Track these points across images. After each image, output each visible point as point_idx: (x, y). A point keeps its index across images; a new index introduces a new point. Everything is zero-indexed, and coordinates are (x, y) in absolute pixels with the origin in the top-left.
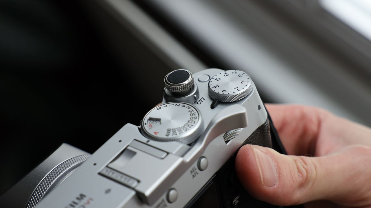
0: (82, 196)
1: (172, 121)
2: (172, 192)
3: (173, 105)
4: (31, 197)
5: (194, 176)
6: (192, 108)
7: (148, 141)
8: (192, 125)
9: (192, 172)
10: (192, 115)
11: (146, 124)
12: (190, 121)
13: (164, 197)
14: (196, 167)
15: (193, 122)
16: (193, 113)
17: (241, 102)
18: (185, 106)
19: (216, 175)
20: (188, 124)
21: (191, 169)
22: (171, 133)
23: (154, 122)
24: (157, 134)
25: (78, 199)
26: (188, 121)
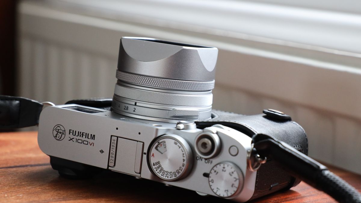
0: (93, 137)
1: (168, 160)
3: (183, 152)
7: (145, 154)
12: (171, 174)
18: (184, 161)
20: (169, 174)
22: (157, 166)
24: (153, 156)
25: (91, 135)
26: (171, 172)
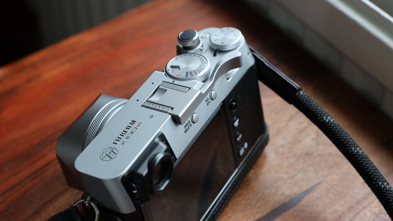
0: (133, 122)
2: (195, 115)
3: (187, 55)
4: (86, 135)
5: (208, 104)
6: (201, 56)
7: (174, 81)
8: (204, 68)
9: (206, 101)
10: (202, 61)
11: (169, 70)
13: (190, 119)
14: (209, 98)
15: (204, 66)
16: (202, 59)
17: (235, 50)
18: (195, 56)
19: (222, 103)
20: (200, 67)
21: (205, 99)
22: (189, 74)
23: (175, 69)
24: (179, 76)
25: (130, 123)
26: (200, 65)
